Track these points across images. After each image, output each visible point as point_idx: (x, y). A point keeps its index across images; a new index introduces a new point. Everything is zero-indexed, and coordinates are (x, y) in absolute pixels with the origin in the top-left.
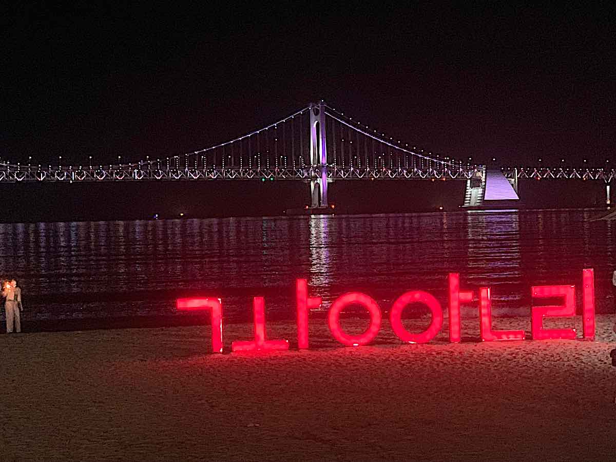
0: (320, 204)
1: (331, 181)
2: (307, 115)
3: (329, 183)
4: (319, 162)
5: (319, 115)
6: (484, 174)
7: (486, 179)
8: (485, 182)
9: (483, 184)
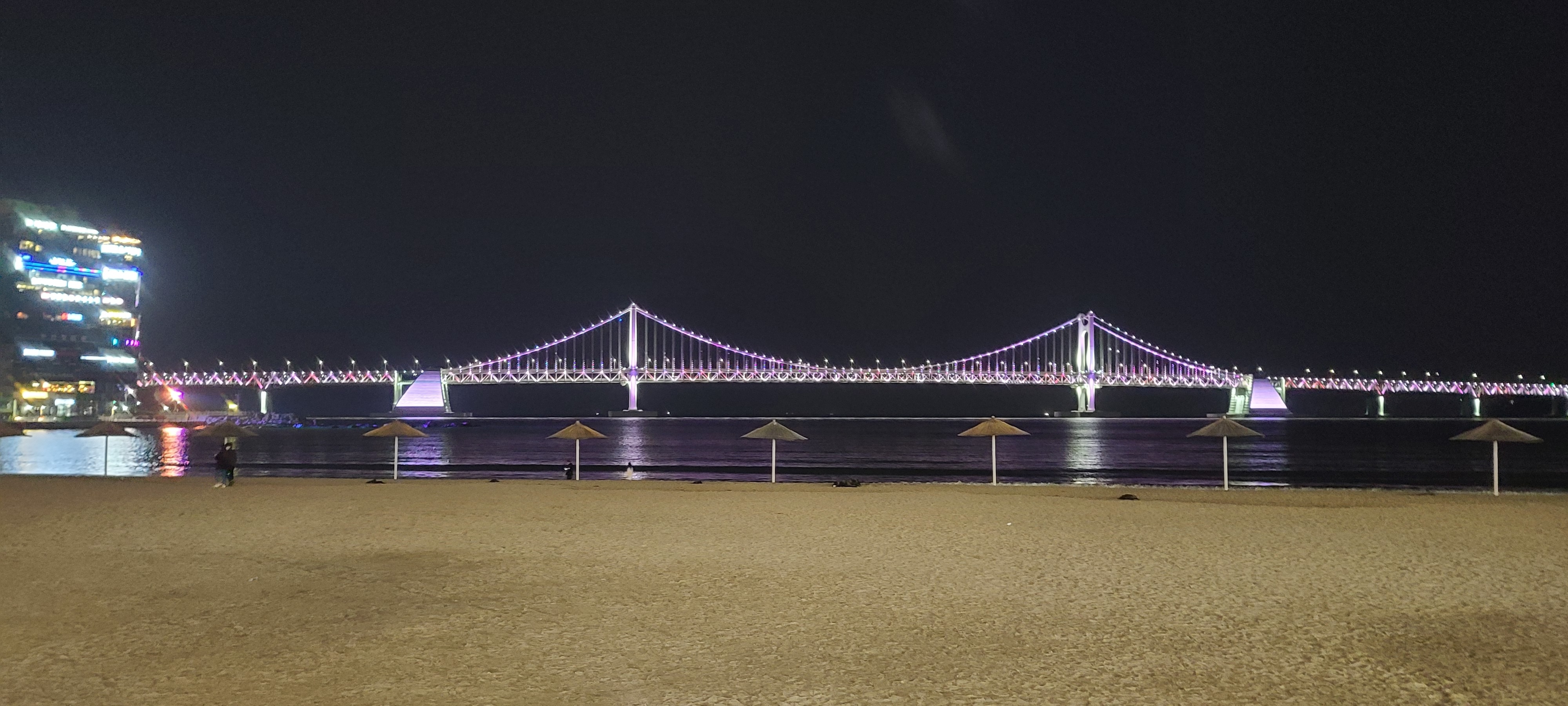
0: (1086, 408)
1: (1098, 387)
2: (1076, 325)
3: (1096, 390)
4: (1086, 368)
5: (1088, 326)
6: (1251, 383)
7: (1252, 388)
8: (1252, 391)
9: (1250, 392)
